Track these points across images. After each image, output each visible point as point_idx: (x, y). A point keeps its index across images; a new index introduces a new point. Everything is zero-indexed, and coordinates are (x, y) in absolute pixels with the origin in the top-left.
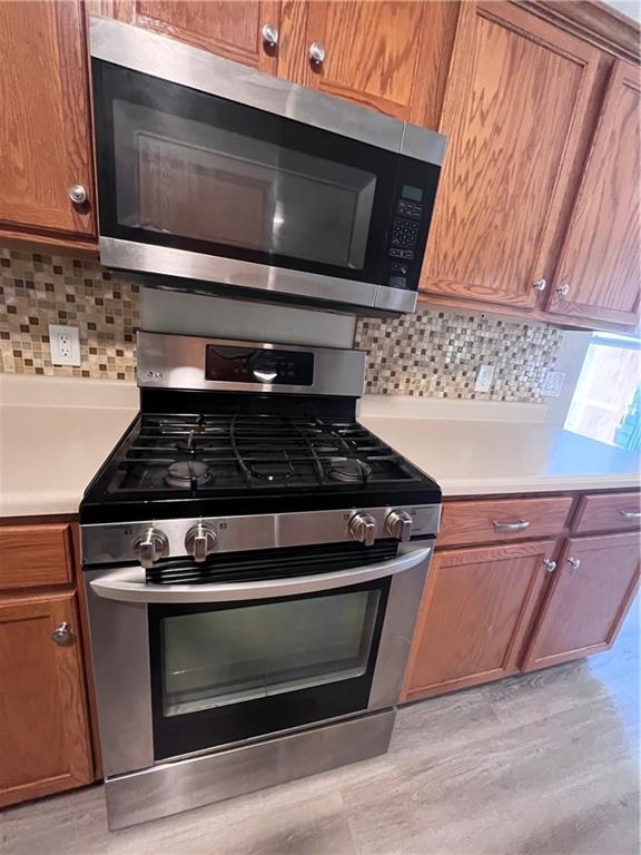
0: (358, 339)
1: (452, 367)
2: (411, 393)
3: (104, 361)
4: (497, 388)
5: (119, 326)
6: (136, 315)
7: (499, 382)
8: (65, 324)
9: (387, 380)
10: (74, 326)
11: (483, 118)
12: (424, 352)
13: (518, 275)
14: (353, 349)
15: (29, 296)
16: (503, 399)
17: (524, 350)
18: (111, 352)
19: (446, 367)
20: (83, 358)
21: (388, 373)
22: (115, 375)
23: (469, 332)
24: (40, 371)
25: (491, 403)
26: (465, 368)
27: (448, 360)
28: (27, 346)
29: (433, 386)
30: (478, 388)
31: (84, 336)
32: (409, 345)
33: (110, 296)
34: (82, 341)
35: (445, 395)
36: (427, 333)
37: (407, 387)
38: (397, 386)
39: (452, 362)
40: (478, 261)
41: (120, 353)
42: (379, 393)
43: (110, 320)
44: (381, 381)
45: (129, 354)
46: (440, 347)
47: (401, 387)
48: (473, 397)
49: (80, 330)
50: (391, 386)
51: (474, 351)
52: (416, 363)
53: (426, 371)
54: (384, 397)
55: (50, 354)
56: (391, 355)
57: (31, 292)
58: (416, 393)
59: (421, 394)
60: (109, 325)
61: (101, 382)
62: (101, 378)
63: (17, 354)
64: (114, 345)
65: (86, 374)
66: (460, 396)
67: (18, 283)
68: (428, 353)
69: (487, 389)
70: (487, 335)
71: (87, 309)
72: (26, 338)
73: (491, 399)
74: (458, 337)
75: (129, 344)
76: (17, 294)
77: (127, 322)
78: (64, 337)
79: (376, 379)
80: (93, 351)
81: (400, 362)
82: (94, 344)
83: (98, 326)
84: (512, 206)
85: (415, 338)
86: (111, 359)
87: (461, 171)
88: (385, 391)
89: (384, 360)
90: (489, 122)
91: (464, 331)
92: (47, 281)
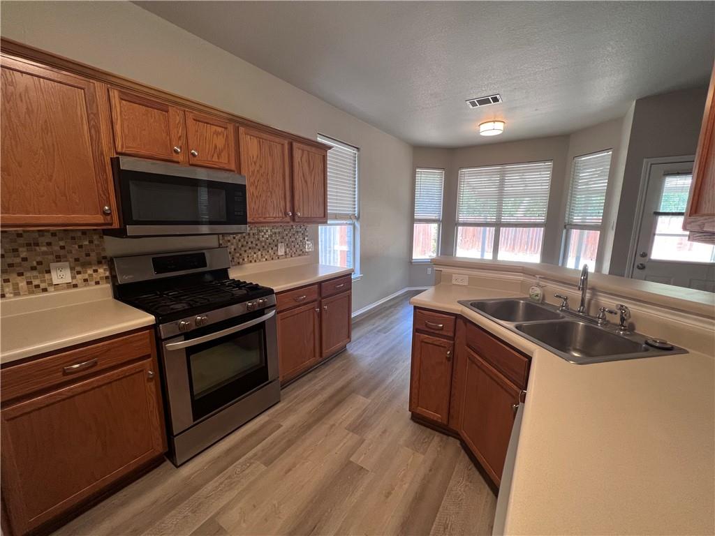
0: (221, 242)
1: (266, 247)
2: (251, 262)
3: (86, 276)
4: (288, 252)
5: (93, 256)
6: (104, 250)
7: (288, 250)
8: (60, 261)
9: (238, 258)
10: (66, 261)
11: (255, 163)
12: (252, 242)
13: (281, 211)
14: (219, 247)
15: (35, 250)
16: (291, 256)
17: (294, 234)
18: (90, 271)
19: (263, 247)
20: (73, 278)
21: (238, 255)
22: (93, 283)
23: (269, 231)
24: (45, 290)
25: (286, 259)
26: (272, 246)
27: (263, 244)
28: (36, 277)
29: (260, 256)
30: (280, 253)
31: (72, 265)
32: (244, 241)
33: (87, 243)
34: (72, 269)
35: (266, 260)
36: (251, 234)
37: (248, 260)
38: (243, 260)
39: (265, 244)
40: (265, 208)
41: (96, 271)
42: (236, 265)
43: (88, 255)
44: (236, 259)
45: (101, 271)
46: (258, 239)
47: (246, 260)
48: (278, 258)
49: (70, 264)
50: (241, 260)
51: (273, 238)
52: (250, 248)
53: (255, 251)
54: (240, 266)
55: (51, 279)
56: (238, 247)
57: (37, 248)
58: (253, 261)
59: (255, 261)
60: (88, 258)
61: (85, 289)
62: (85, 286)
63: (29, 283)
64: (91, 267)
65: (75, 286)
66: (272, 259)
67: (29, 245)
68: (254, 242)
69: (283, 253)
70: (277, 231)
71: (73, 252)
72: (35, 273)
73: (286, 258)
74: (265, 234)
75: (100, 265)
76: (28, 250)
77: (98, 254)
78: (60, 269)
79: (233, 258)
80: (79, 273)
81: (243, 249)
82: (78, 269)
83: (81, 259)
84: (272, 189)
85: (247, 237)
86: (90, 275)
87: (252, 180)
88: (239, 263)
89: (235, 249)
90: (258, 165)
91: (267, 231)
92: (47, 241)
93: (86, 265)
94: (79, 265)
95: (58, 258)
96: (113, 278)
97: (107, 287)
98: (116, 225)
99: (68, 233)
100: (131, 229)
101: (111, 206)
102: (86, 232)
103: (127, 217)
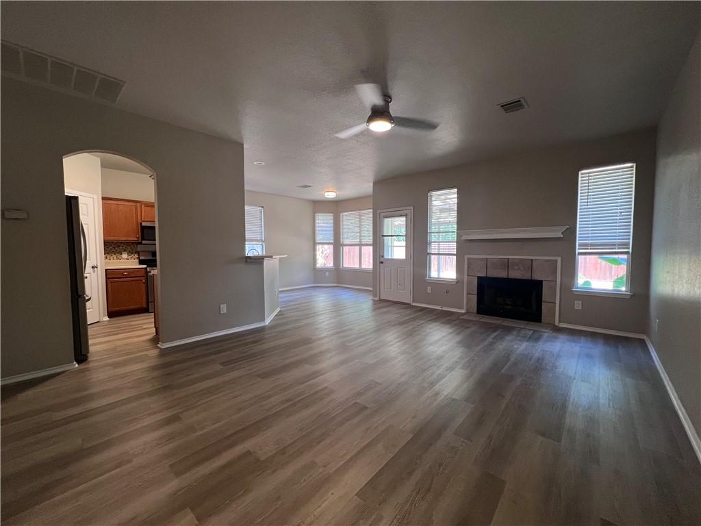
3: (131, 257)
6: (137, 249)
15: (118, 248)
20: (128, 257)
22: (133, 259)
33: (132, 246)
34: (128, 254)
41: (134, 255)
45: (136, 255)
49: (127, 252)
55: (122, 256)
60: (133, 251)
71: (129, 249)
77: (135, 250)
78: (125, 254)
80: (130, 255)
83: (131, 251)
86: (133, 257)
92: (122, 245)
93: (132, 253)
94: (130, 253)
95: (125, 251)
96: (139, 258)
97: (137, 261)
98: (140, 241)
99: (128, 243)
100: (144, 242)
101: (139, 235)
102: (133, 243)
103: (143, 239)
